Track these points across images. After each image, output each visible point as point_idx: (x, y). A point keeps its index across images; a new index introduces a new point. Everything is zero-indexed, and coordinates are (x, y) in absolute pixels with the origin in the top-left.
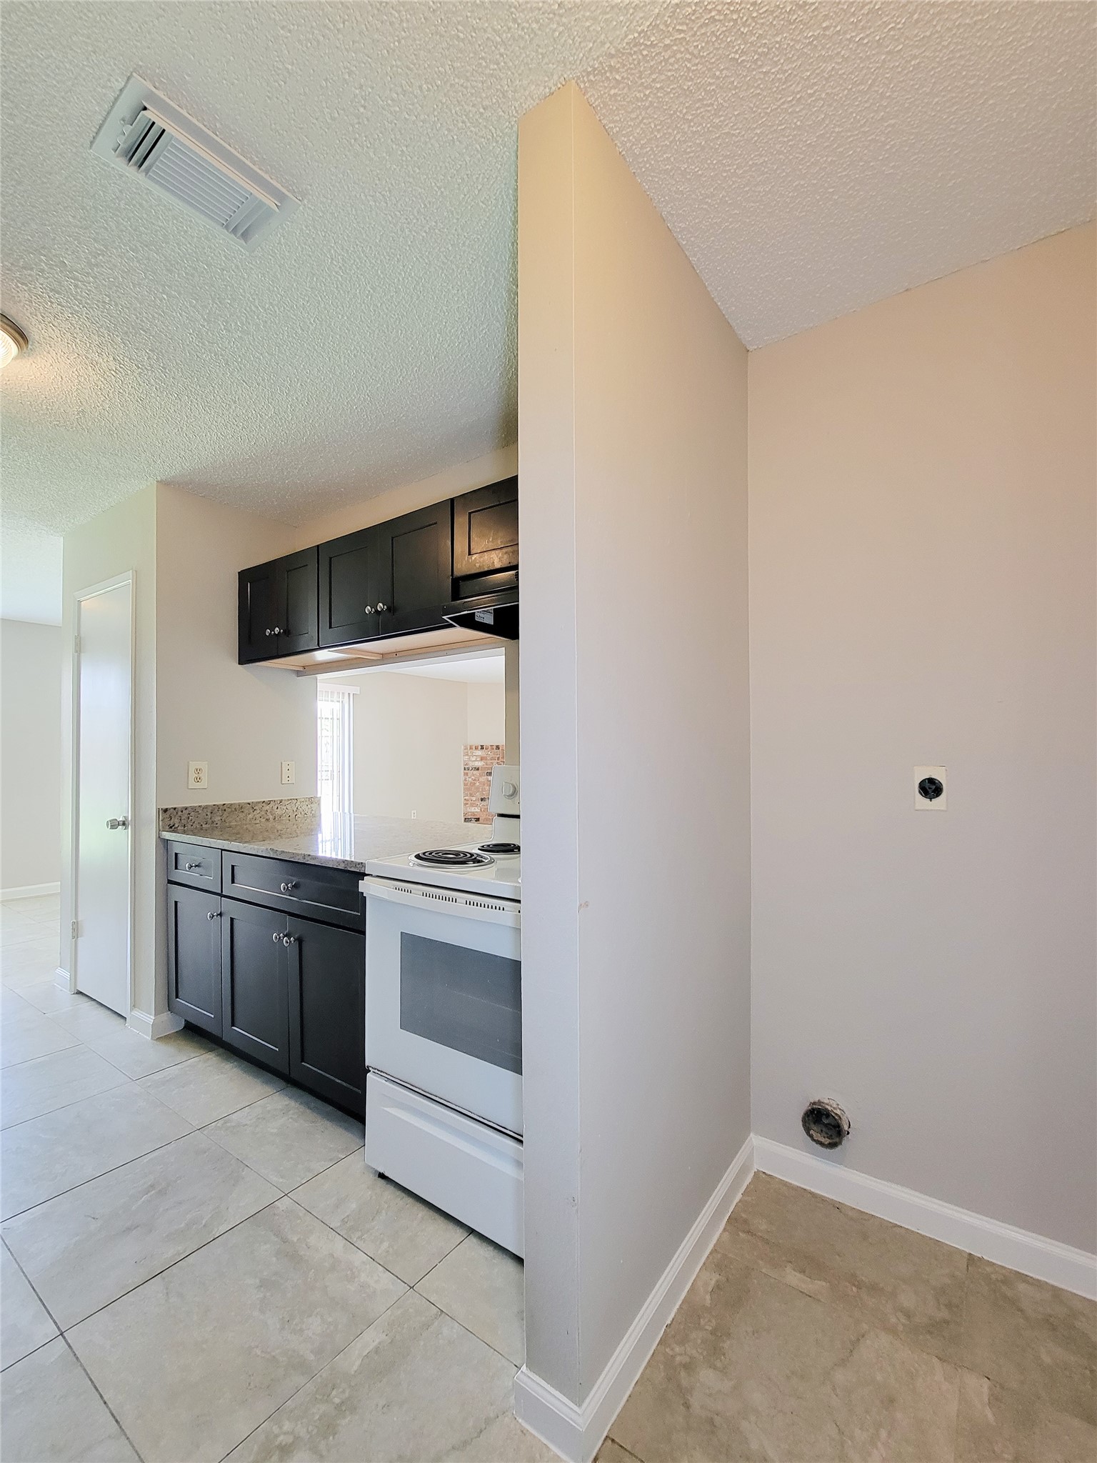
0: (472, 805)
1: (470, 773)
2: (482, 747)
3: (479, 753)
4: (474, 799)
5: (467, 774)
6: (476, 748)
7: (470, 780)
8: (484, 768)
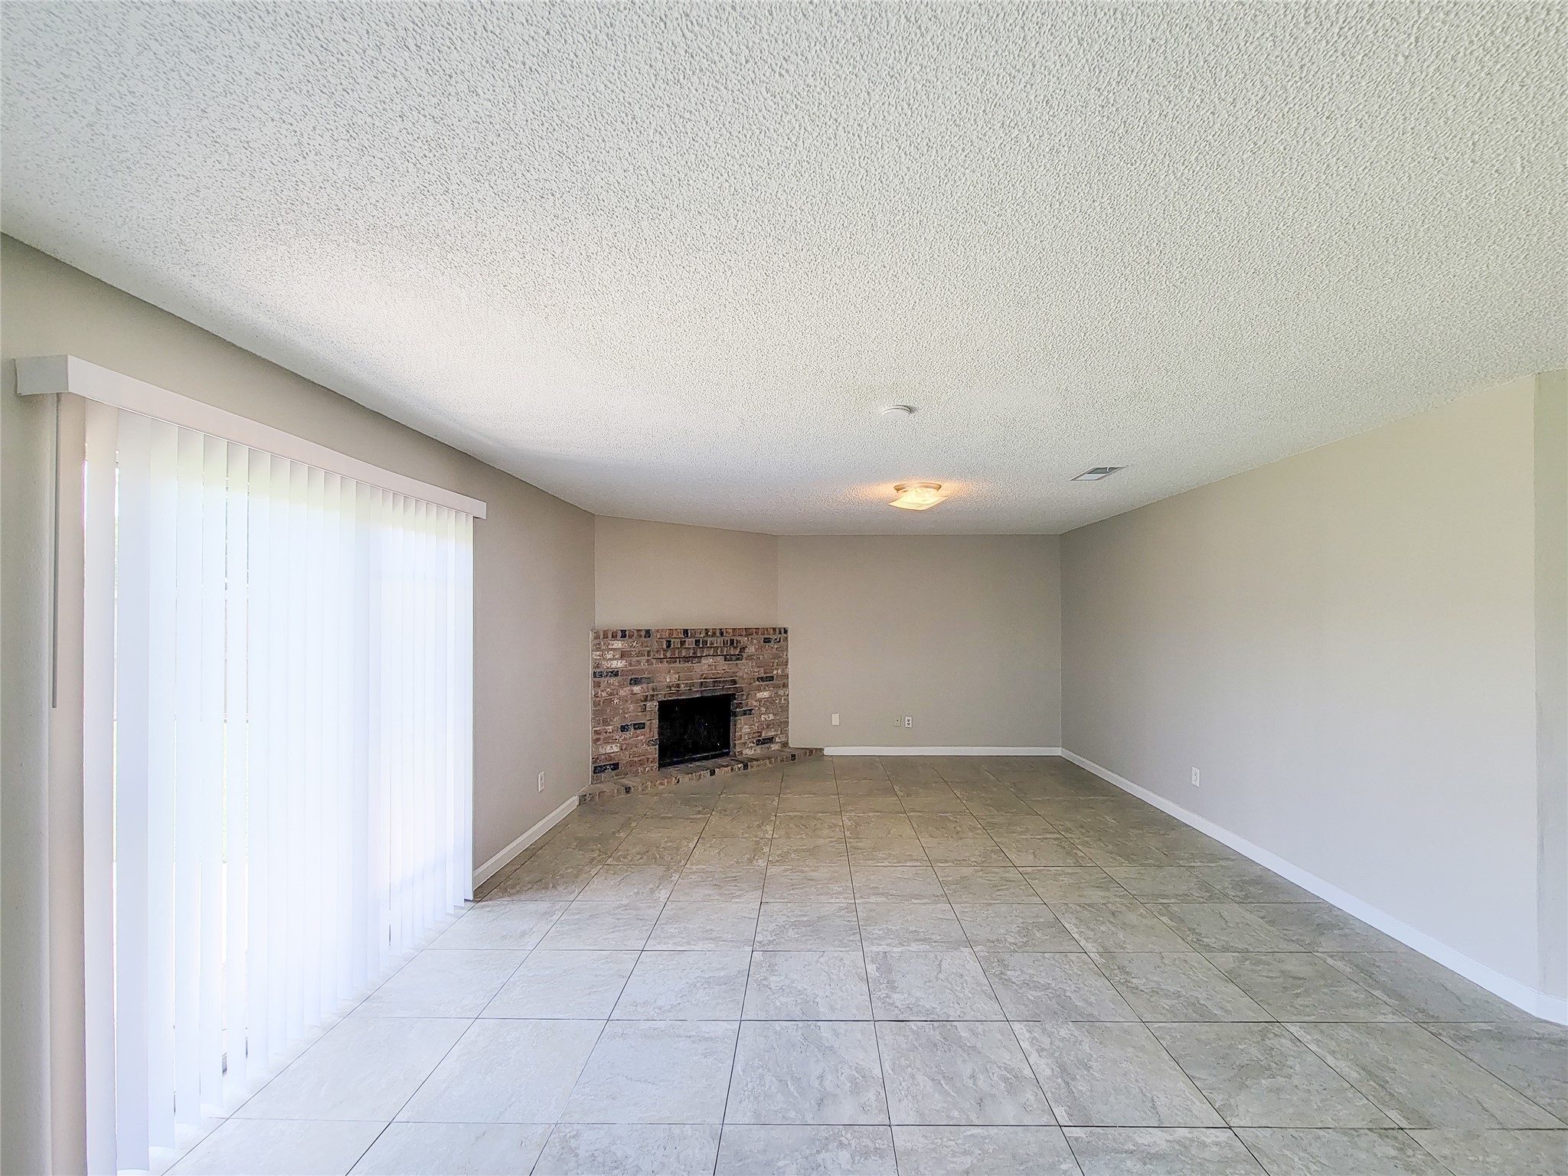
0: (607, 741)
1: (604, 681)
2: (624, 634)
3: (618, 644)
4: (610, 728)
5: (598, 684)
6: (614, 636)
7: (604, 694)
8: (624, 673)
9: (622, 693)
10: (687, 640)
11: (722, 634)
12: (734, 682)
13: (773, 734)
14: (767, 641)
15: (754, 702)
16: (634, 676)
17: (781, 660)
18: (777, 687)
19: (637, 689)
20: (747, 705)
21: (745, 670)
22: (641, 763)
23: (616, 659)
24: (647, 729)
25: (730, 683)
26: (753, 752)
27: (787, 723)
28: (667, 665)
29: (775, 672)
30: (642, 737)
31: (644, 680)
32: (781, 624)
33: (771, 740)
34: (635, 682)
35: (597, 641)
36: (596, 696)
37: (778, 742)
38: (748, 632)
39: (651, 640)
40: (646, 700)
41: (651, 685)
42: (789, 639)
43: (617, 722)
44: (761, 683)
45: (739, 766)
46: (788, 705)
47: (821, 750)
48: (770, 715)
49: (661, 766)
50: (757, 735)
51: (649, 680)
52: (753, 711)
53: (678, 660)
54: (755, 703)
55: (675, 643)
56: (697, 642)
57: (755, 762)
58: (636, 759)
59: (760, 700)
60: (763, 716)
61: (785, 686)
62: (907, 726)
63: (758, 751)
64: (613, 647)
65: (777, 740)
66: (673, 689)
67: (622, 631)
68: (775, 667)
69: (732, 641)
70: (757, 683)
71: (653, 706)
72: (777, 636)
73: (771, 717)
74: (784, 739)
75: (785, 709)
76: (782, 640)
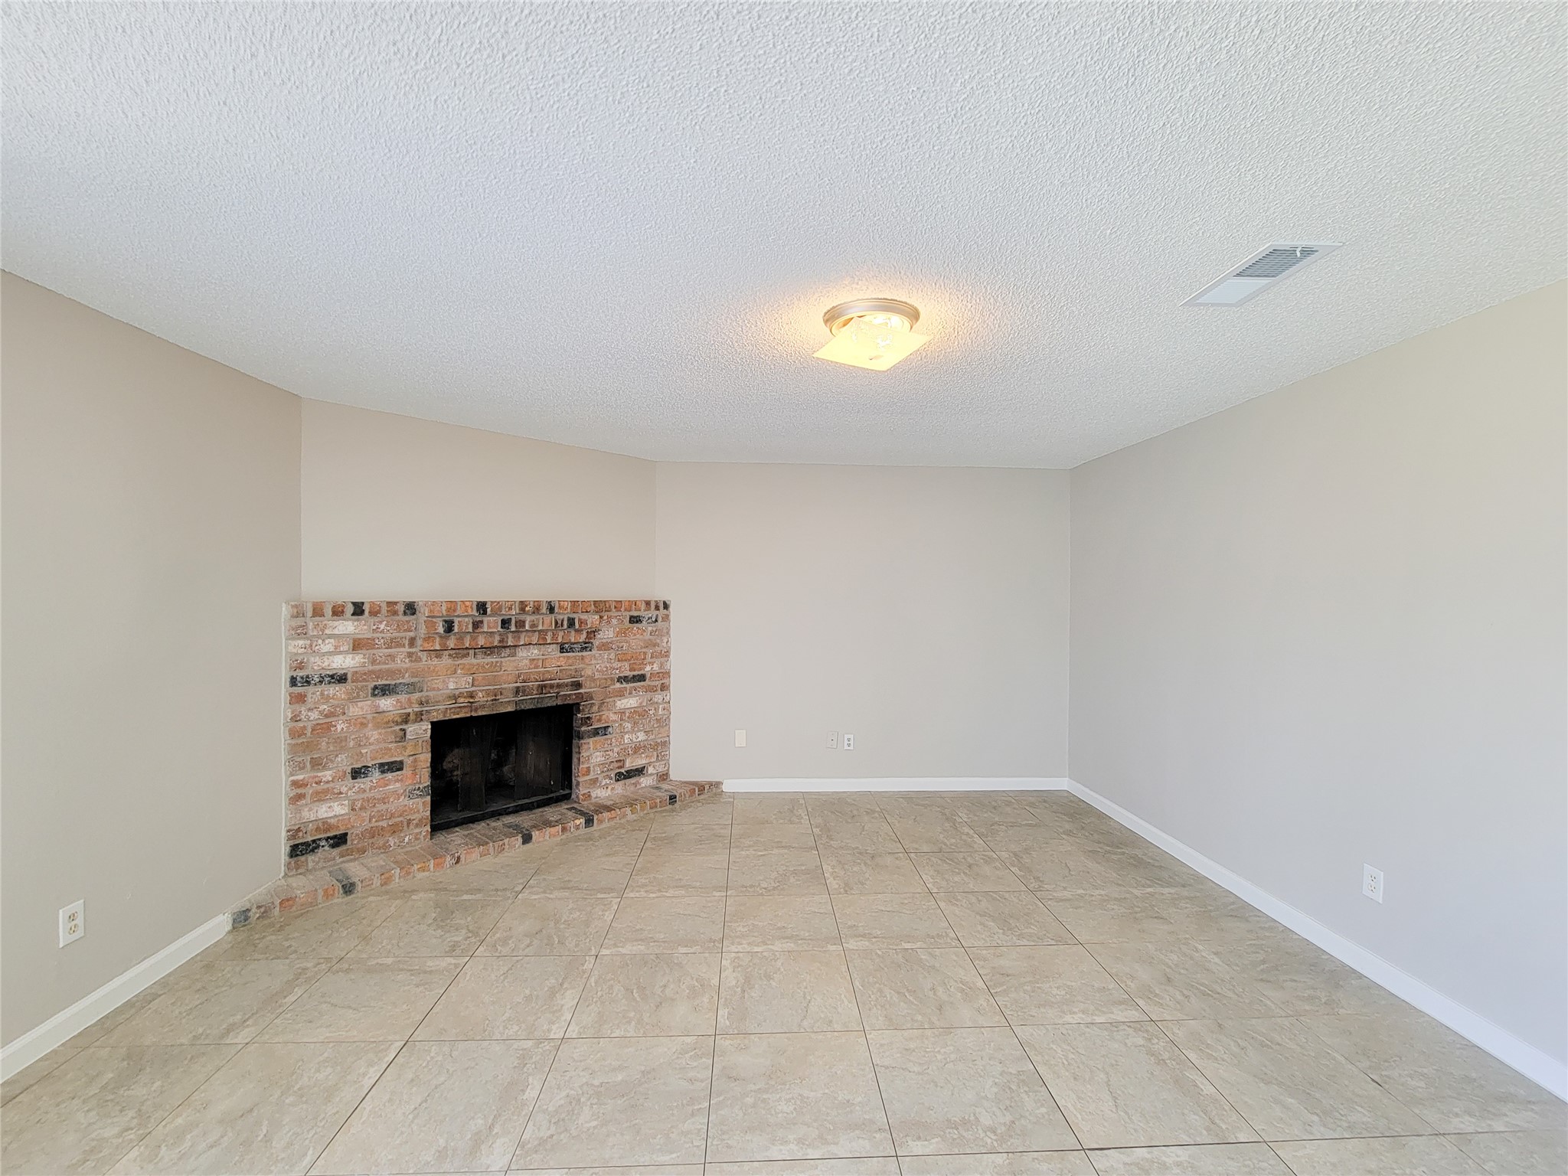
0: (321, 797)
1: (313, 693)
2: (358, 609)
3: (347, 626)
4: (327, 775)
5: (300, 699)
6: (338, 612)
7: (314, 715)
8: (360, 676)
9: (354, 711)
10: (486, 619)
11: (551, 610)
12: (578, 685)
13: (644, 762)
14: (635, 620)
15: (611, 715)
16: (380, 682)
17: (657, 649)
18: (652, 689)
19: (386, 703)
20: (599, 720)
21: (596, 666)
22: (395, 829)
23: (341, 653)
24: (407, 771)
25: (570, 687)
26: (609, 792)
27: (665, 744)
28: (450, 661)
29: (648, 668)
30: (398, 785)
31: (401, 688)
32: (660, 596)
33: (639, 771)
34: (384, 691)
35: (300, 621)
36: (295, 719)
37: (652, 775)
38: (601, 607)
39: (416, 620)
40: (406, 721)
41: (417, 695)
42: (672, 617)
43: (345, 762)
44: (625, 685)
45: (578, 822)
46: (668, 717)
47: (718, 784)
48: (639, 734)
49: (436, 828)
50: (616, 765)
51: (412, 687)
52: (610, 729)
53: (471, 652)
54: (613, 717)
55: (463, 624)
56: (505, 623)
57: (606, 815)
58: (384, 824)
59: (622, 713)
60: (627, 736)
61: (664, 688)
62: (846, 747)
63: (620, 789)
64: (336, 632)
65: (651, 770)
66: (462, 700)
67: (354, 604)
68: (649, 659)
69: (571, 623)
70: (618, 685)
71: (422, 731)
72: (653, 613)
73: (641, 736)
74: (661, 769)
75: (663, 722)
76: (660, 619)
